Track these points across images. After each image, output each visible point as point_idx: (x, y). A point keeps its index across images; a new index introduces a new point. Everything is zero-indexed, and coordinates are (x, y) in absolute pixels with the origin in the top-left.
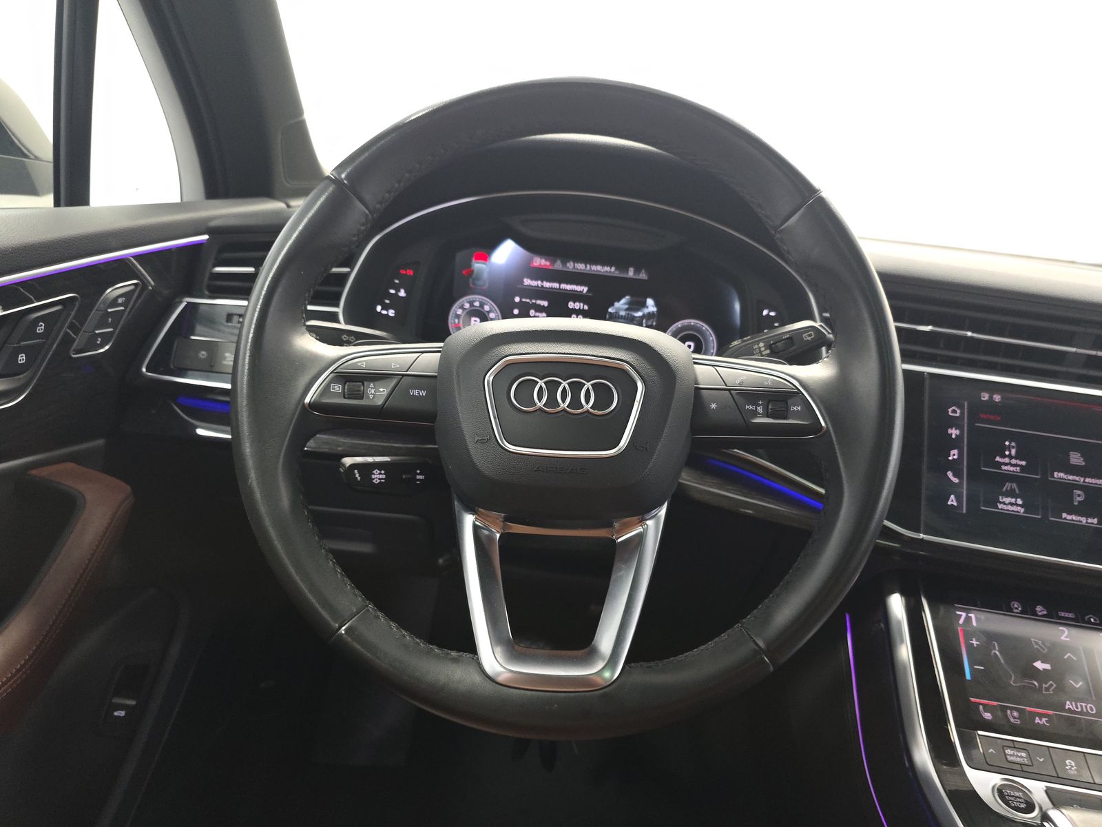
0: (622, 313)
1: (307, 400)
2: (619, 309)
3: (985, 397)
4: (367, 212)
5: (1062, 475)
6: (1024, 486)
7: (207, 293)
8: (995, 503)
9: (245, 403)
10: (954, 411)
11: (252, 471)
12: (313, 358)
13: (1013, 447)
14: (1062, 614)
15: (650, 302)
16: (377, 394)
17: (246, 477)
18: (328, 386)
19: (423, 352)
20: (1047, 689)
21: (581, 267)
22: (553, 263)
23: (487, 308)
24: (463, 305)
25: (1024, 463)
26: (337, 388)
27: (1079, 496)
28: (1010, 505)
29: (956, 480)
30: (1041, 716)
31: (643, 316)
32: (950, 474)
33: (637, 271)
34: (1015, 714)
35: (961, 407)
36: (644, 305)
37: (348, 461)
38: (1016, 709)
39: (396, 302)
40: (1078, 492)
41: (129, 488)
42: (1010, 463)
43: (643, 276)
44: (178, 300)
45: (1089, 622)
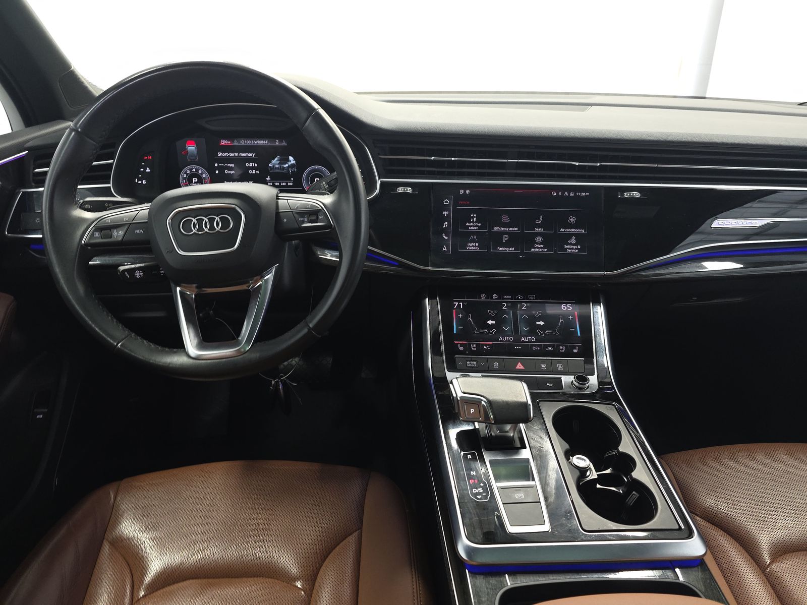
0: (277, 166)
1: (83, 242)
2: (274, 164)
3: (462, 192)
4: (95, 143)
5: (498, 228)
6: (479, 237)
7: (33, 184)
8: (465, 246)
9: (51, 247)
10: (446, 202)
11: (62, 280)
12: (83, 220)
13: (475, 217)
14: (505, 297)
15: (291, 158)
16: (118, 235)
17: (59, 282)
18: (92, 234)
19: (141, 210)
20: (492, 333)
21: (248, 142)
22: (232, 142)
23: (200, 172)
24: (186, 172)
25: (480, 224)
26: (97, 234)
27: (506, 238)
28: (473, 247)
29: (446, 238)
30: (486, 345)
31: (289, 166)
32: (444, 235)
33: (280, 142)
34: (475, 346)
35: (450, 200)
36: (288, 160)
37: (121, 268)
38: (475, 344)
39: (145, 176)
40: (506, 236)
41: (12, 297)
42: (473, 226)
43: (284, 144)
44: (17, 191)
45: (518, 299)
